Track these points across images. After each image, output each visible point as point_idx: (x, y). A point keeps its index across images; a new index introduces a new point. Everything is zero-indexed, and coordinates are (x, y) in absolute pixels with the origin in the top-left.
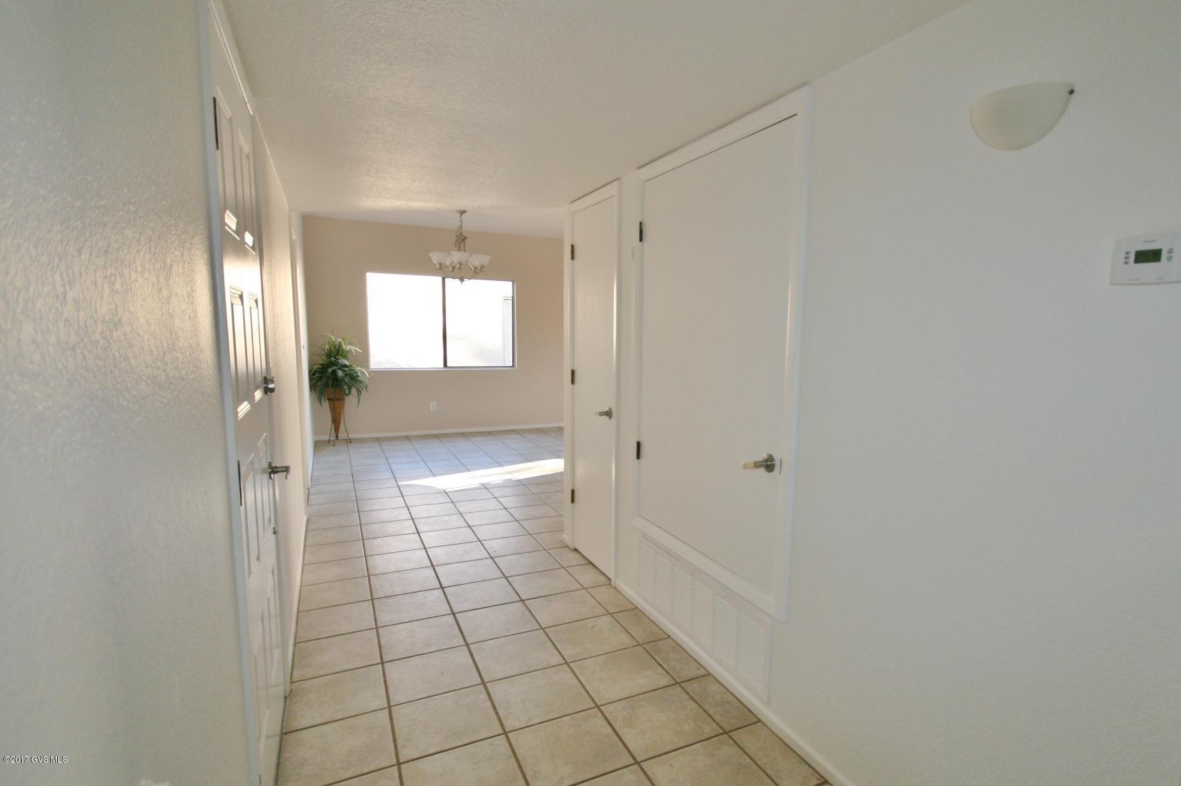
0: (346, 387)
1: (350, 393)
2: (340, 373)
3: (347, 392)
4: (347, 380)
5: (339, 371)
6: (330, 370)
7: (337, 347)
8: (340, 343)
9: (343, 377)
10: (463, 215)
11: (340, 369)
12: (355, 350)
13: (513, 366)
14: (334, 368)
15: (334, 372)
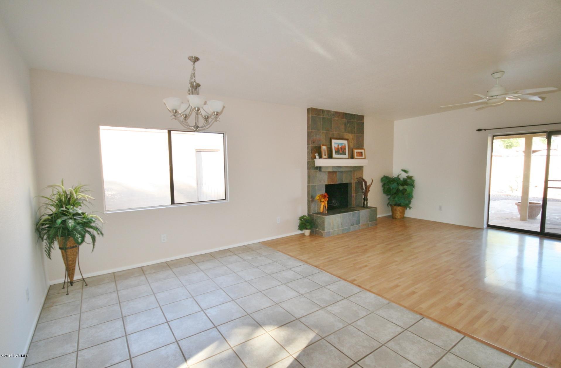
0: (79, 236)
1: (83, 241)
2: (71, 223)
3: (80, 240)
4: (79, 228)
5: (70, 221)
6: (59, 221)
7: (69, 197)
8: (71, 193)
9: (75, 227)
10: (196, 63)
11: (71, 218)
12: (88, 197)
13: (225, 199)
14: (65, 218)
15: (64, 222)
